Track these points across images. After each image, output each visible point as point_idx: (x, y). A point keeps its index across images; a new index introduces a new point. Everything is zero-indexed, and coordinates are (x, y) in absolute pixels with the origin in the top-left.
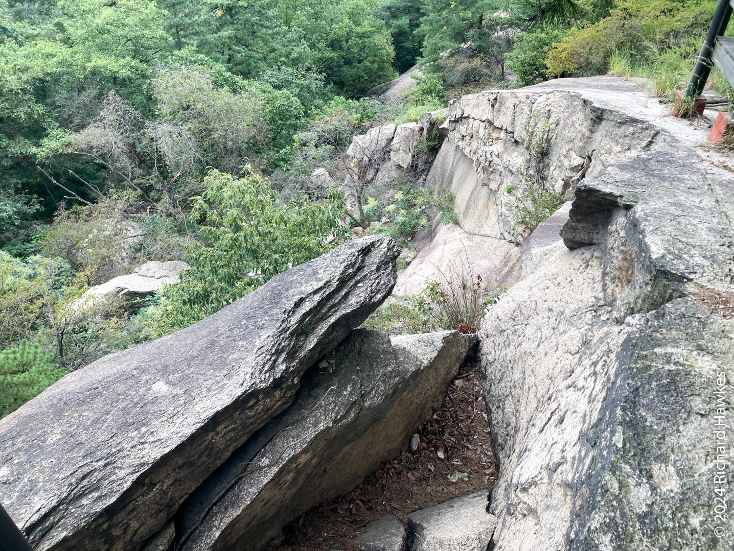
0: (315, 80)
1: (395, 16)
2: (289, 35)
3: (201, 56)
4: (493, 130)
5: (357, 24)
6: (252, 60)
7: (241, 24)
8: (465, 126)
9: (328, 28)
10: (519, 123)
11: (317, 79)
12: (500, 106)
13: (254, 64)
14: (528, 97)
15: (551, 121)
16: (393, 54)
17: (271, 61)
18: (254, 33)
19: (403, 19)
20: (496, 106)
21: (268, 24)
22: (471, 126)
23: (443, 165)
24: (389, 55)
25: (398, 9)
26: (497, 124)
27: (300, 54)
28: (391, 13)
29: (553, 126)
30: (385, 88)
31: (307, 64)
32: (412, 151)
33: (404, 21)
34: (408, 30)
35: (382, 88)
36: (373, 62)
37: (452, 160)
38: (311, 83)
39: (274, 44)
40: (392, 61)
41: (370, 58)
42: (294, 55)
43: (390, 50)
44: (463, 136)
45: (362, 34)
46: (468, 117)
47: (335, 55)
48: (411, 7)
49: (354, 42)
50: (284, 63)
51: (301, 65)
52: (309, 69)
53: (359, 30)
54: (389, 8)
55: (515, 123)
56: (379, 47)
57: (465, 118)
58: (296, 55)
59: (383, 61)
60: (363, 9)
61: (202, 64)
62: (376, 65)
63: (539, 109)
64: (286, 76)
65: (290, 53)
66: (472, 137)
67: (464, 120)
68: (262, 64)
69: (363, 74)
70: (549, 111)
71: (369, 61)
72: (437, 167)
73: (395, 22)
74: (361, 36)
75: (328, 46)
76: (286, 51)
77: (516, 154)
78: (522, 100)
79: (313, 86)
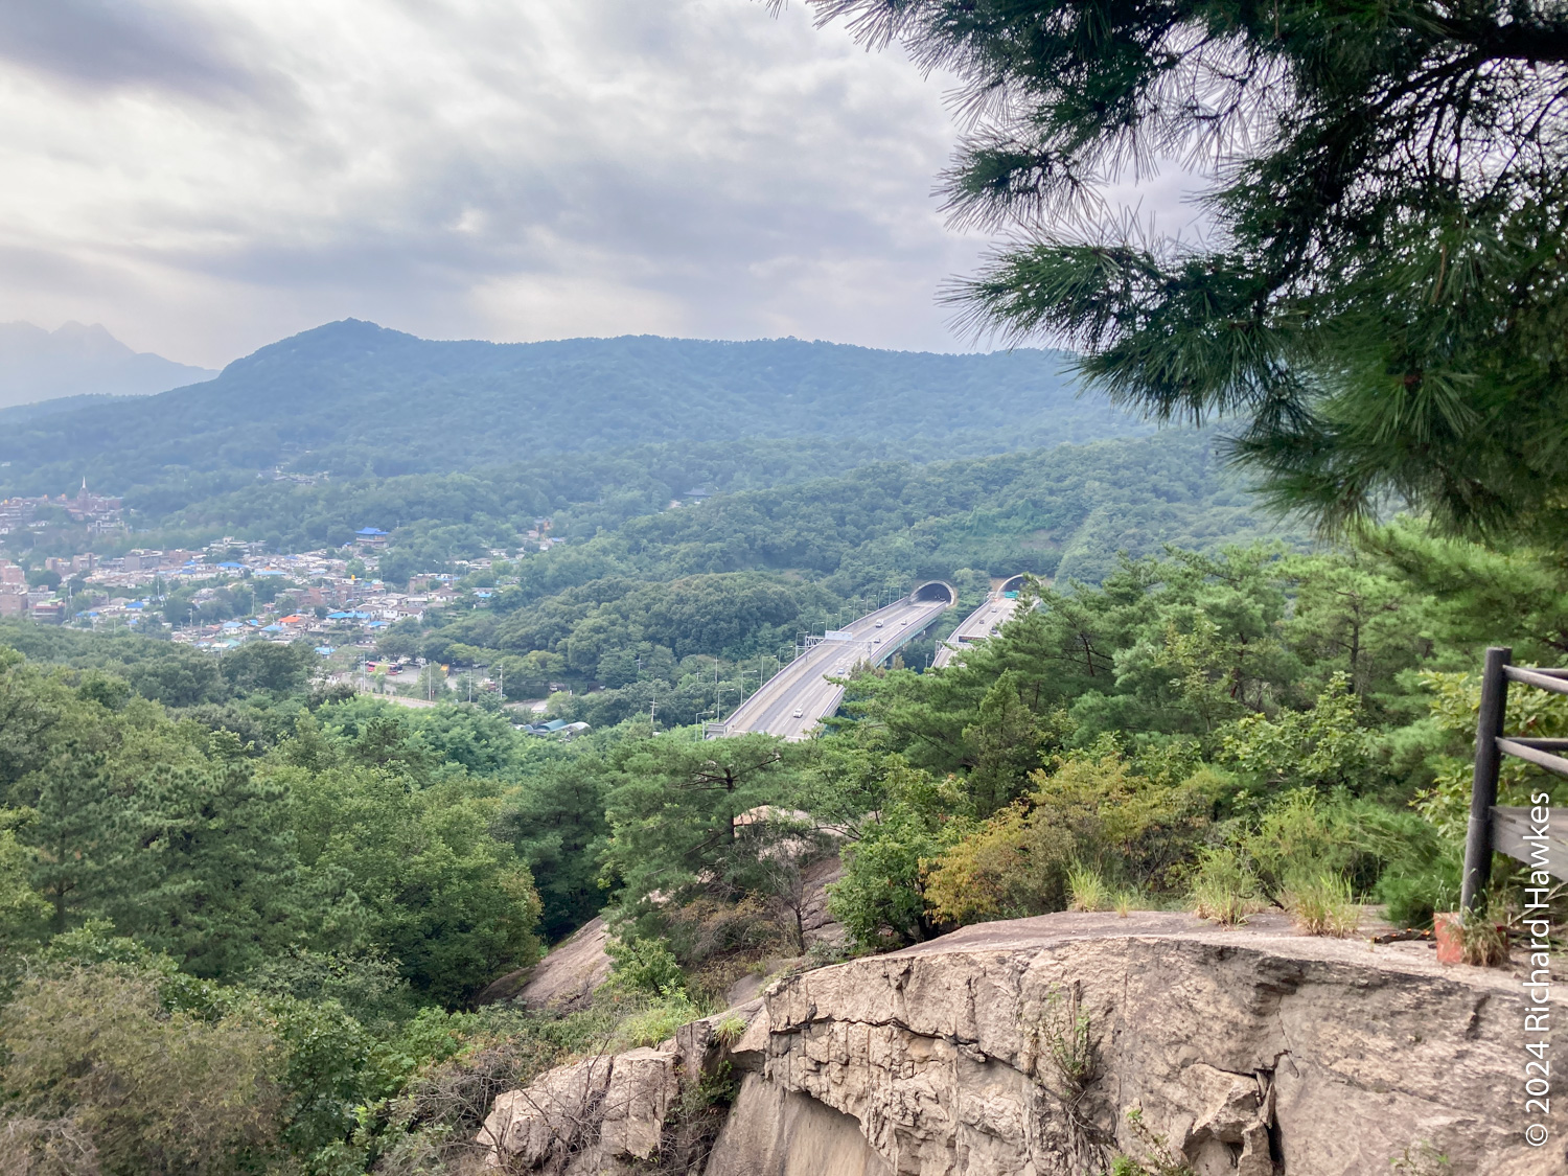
0: (377, 976)
1: (529, 832)
2: (318, 883)
3: (121, 942)
4: (909, 1041)
5: (460, 851)
6: (228, 944)
7: (213, 867)
8: (824, 1039)
9: (399, 864)
10: (991, 1017)
11: (381, 973)
12: (922, 987)
13: (234, 952)
14: (1002, 961)
15: (1087, 1004)
16: (539, 907)
17: (273, 941)
18: (237, 883)
19: (550, 837)
20: (912, 987)
21: (270, 861)
22: (842, 1039)
23: (753, 1139)
24: (530, 909)
25: (537, 819)
26: (918, 1025)
27: (343, 920)
28: (523, 826)
29: (1098, 1015)
30: (523, 980)
31: (358, 941)
32: (662, 1115)
33: (552, 841)
34: (559, 858)
35: (514, 981)
36: (497, 928)
37: (776, 1126)
38: (369, 984)
39: (280, 905)
40: (538, 922)
41: (492, 921)
42: (329, 924)
43: (531, 900)
44: (818, 1063)
45: (474, 871)
46: (829, 1020)
47: (415, 919)
48: (560, 814)
49: (457, 889)
50: (304, 943)
51: (343, 945)
52: (361, 954)
53: (468, 863)
54: (517, 818)
55: (978, 1018)
56: (511, 896)
57: (821, 1021)
58: (333, 923)
59: (519, 925)
60: (470, 823)
61: (122, 960)
62: (504, 933)
63: (1045, 981)
64: (309, 972)
65: (319, 921)
66: (847, 1064)
67: (815, 1028)
68: (252, 950)
69: (476, 955)
70: (1078, 983)
71: (489, 925)
72: (735, 1146)
73: (532, 845)
74: (472, 875)
75: (398, 900)
76: (309, 917)
77: (995, 1089)
78: (989, 967)
79: (374, 991)
